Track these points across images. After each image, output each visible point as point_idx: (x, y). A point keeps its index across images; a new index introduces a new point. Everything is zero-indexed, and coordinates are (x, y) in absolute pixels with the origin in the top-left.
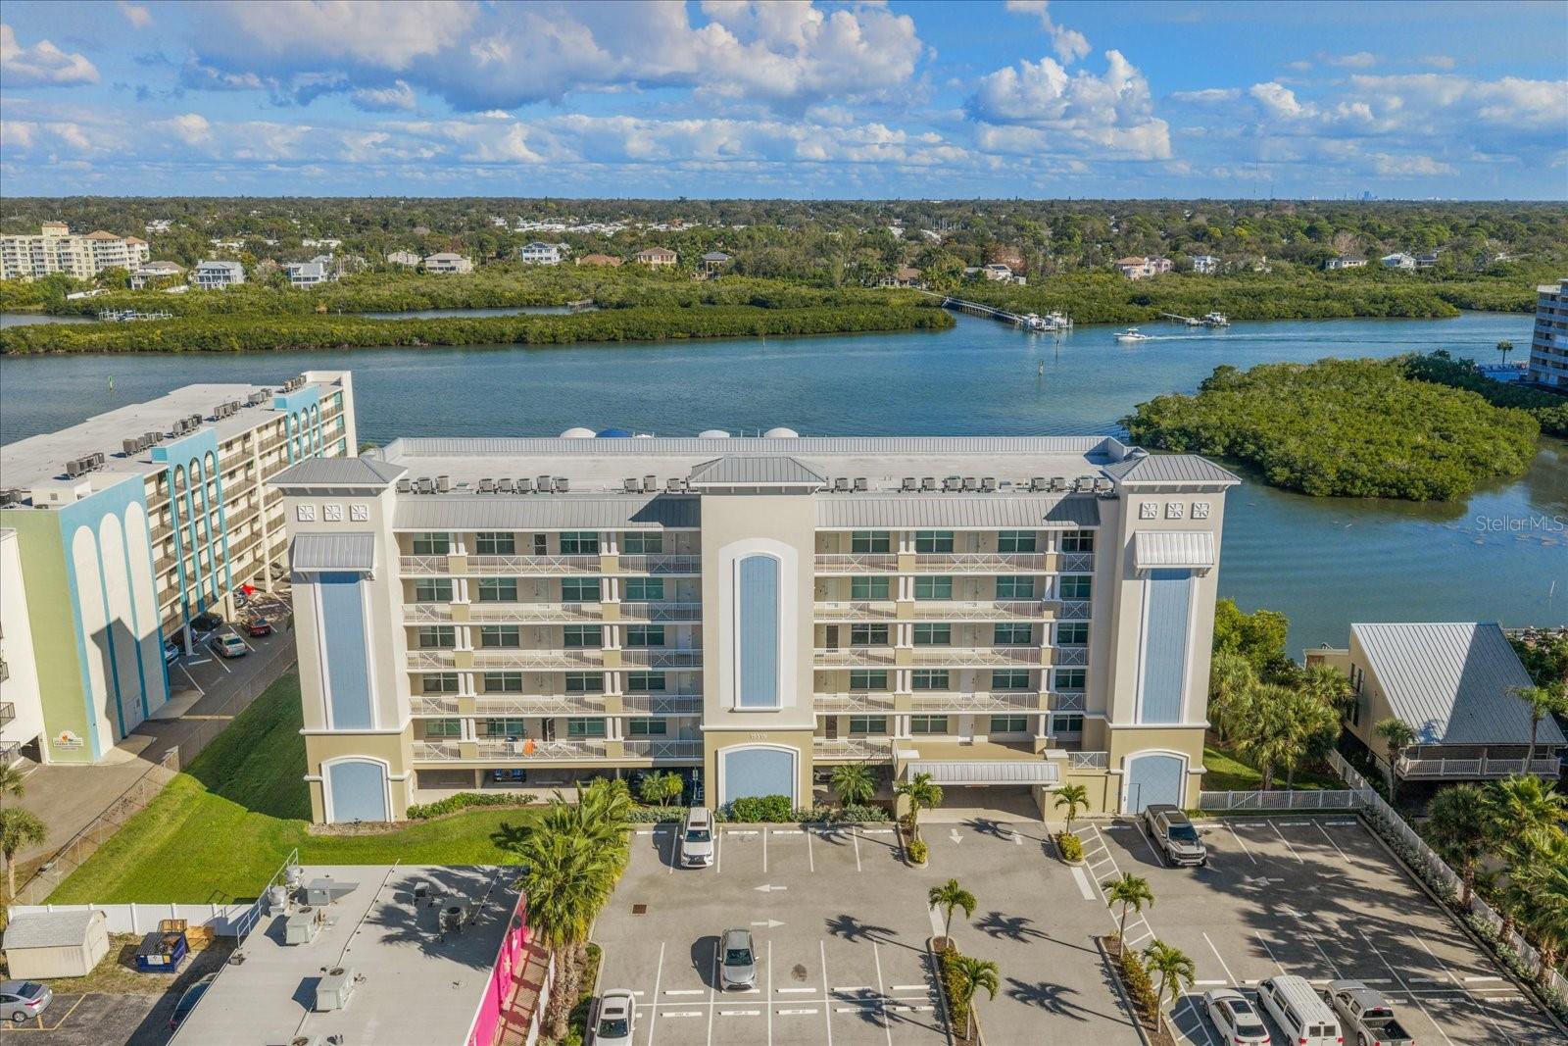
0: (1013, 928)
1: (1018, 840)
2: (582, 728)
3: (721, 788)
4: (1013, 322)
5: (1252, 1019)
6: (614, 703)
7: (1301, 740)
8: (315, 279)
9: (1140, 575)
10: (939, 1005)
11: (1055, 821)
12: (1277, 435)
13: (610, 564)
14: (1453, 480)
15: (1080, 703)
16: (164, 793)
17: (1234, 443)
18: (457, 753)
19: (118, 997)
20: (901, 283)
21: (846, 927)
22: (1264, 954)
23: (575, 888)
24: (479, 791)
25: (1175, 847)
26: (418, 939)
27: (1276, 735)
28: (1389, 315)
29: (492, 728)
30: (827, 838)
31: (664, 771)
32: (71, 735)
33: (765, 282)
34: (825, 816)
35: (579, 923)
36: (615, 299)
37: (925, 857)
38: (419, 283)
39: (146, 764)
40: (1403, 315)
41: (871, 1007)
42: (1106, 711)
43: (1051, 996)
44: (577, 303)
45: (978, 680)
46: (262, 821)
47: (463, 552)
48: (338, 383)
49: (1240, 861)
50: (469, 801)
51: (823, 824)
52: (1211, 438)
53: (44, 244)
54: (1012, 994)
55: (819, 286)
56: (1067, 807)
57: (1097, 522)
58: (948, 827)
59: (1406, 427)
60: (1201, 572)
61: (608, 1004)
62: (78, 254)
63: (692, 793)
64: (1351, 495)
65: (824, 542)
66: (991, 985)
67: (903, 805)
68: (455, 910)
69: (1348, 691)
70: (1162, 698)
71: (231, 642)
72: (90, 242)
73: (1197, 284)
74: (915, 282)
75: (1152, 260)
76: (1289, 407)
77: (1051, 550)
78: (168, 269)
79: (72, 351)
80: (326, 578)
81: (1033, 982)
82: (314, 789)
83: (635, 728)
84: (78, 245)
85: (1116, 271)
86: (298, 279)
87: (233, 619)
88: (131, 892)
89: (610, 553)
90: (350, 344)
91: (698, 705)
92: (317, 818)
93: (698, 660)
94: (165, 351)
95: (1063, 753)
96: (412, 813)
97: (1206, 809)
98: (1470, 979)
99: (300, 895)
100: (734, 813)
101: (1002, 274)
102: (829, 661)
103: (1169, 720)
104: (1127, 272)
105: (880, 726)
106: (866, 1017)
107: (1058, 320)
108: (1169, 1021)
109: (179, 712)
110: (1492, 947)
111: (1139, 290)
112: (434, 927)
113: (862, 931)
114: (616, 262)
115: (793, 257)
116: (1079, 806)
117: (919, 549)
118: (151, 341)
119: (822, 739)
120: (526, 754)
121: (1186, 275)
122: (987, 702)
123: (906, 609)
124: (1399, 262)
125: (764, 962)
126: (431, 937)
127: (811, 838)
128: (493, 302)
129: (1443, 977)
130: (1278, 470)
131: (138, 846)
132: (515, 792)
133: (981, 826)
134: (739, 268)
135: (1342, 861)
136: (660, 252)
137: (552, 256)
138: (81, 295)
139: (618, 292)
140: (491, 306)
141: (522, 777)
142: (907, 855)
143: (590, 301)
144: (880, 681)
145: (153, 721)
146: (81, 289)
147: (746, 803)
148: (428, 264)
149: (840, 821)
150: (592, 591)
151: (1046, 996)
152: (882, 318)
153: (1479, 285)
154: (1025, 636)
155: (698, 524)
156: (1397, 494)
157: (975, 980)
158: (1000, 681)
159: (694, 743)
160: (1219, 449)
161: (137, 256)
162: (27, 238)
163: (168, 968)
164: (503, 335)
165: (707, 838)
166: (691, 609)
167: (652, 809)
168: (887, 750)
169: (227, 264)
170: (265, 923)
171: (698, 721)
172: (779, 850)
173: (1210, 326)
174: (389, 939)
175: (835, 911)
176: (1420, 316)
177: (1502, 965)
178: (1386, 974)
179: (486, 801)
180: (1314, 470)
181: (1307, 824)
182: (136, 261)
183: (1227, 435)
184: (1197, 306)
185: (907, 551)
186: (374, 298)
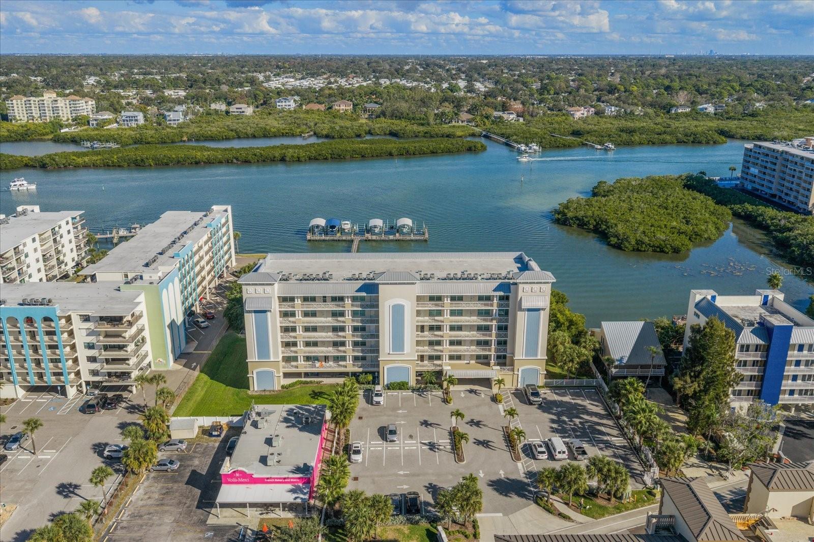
0: (478, 424)
1: (483, 396)
2: (337, 359)
3: (385, 379)
4: (513, 147)
5: (543, 449)
6: (349, 351)
7: (578, 363)
8: (178, 120)
9: (524, 310)
10: (452, 446)
11: (495, 390)
12: (615, 222)
13: (348, 304)
14: (683, 245)
15: (505, 350)
16: (197, 380)
17: (598, 224)
18: (297, 367)
19: (206, 444)
20: (462, 122)
21: (425, 423)
22: (553, 432)
23: (346, 412)
24: (303, 379)
25: (532, 398)
26: (296, 427)
27: (569, 361)
28: (693, 142)
29: (308, 359)
30: (420, 395)
31: (366, 373)
32: (161, 360)
33: (397, 122)
34: (420, 388)
35: (347, 421)
36: (324, 132)
37: (452, 402)
38: (228, 122)
39: (187, 370)
40: (700, 142)
41: (432, 446)
42: (513, 353)
43: (487, 444)
44: (306, 135)
45: (471, 343)
46: (231, 390)
47: (300, 302)
48: (226, 211)
49: (554, 403)
50: (301, 383)
51: (418, 390)
52: (588, 221)
53: (45, 102)
54: (475, 443)
55: (422, 125)
56: (498, 385)
57: (510, 292)
58: (460, 391)
59: (672, 217)
60: (543, 309)
61: (354, 445)
62: (62, 107)
63: (376, 380)
64: (641, 251)
65: (419, 298)
66: (467, 440)
67: (445, 384)
68: (307, 418)
69: (597, 345)
70: (531, 349)
71: (202, 322)
72: (68, 101)
73: (605, 122)
74: (469, 121)
75: (585, 108)
76: (625, 205)
77: (495, 301)
78: (108, 116)
79: (77, 167)
80: (255, 312)
81: (481, 440)
82: (251, 379)
83: (356, 358)
84: (61, 102)
85: (568, 114)
86: (170, 120)
87: (198, 311)
88: (197, 412)
89: (348, 302)
90: (204, 162)
91: (378, 351)
92: (251, 389)
93: (378, 336)
94: (119, 166)
95: (498, 367)
96: (283, 387)
97: (547, 386)
98: (613, 439)
99: (259, 414)
100: (389, 387)
101: (512, 116)
102: (422, 337)
103: (532, 356)
104: (572, 115)
105: (438, 358)
106: (431, 449)
107: (535, 147)
108: (520, 451)
109: (191, 350)
110: (623, 428)
111: (577, 127)
112: (302, 423)
113: (430, 425)
114: (322, 107)
115: (410, 107)
116: (502, 385)
117: (451, 300)
118: (113, 162)
119: (419, 362)
120: (319, 367)
121: (601, 117)
122: (475, 350)
123: (447, 319)
124: (706, 109)
125: (400, 434)
126: (300, 426)
127: (415, 395)
128: (266, 134)
129: (605, 438)
130: (612, 239)
131: (195, 398)
132: (316, 380)
133: (471, 391)
134: (383, 114)
135: (586, 403)
136: (344, 103)
137: (291, 104)
138: (67, 130)
139: (325, 128)
140: (265, 136)
141: (317, 375)
142: (446, 401)
143: (312, 133)
144: (439, 343)
145: (185, 353)
146: (67, 126)
147: (393, 384)
148: (231, 110)
149: (425, 390)
150: (342, 314)
151: (485, 444)
152: (451, 146)
153: (742, 124)
154: (487, 328)
155: (378, 293)
156: (660, 250)
157: (462, 438)
158: (479, 343)
159: (376, 364)
160: (591, 227)
161: (90, 107)
162: (37, 99)
163: (219, 436)
164: (275, 157)
165: (381, 395)
166: (375, 320)
167: (363, 386)
168: (440, 365)
169: (136, 113)
170: (249, 422)
171: (378, 357)
172: (404, 399)
173: (606, 150)
174: (288, 427)
175: (422, 419)
176: (708, 143)
177: (624, 435)
178: (589, 437)
179: (306, 383)
180: (627, 239)
181: (578, 391)
182: (89, 110)
183: (595, 220)
184: (602, 137)
185: (447, 301)
186: (209, 132)
